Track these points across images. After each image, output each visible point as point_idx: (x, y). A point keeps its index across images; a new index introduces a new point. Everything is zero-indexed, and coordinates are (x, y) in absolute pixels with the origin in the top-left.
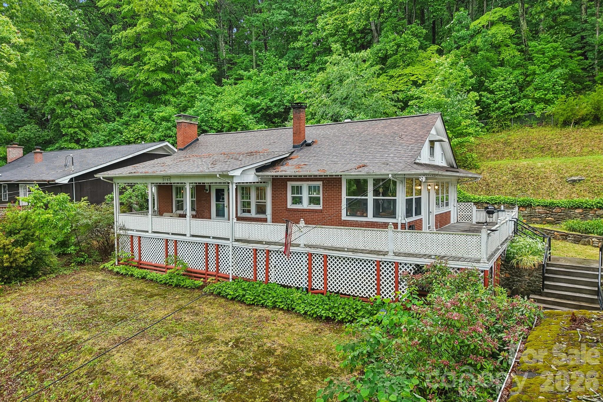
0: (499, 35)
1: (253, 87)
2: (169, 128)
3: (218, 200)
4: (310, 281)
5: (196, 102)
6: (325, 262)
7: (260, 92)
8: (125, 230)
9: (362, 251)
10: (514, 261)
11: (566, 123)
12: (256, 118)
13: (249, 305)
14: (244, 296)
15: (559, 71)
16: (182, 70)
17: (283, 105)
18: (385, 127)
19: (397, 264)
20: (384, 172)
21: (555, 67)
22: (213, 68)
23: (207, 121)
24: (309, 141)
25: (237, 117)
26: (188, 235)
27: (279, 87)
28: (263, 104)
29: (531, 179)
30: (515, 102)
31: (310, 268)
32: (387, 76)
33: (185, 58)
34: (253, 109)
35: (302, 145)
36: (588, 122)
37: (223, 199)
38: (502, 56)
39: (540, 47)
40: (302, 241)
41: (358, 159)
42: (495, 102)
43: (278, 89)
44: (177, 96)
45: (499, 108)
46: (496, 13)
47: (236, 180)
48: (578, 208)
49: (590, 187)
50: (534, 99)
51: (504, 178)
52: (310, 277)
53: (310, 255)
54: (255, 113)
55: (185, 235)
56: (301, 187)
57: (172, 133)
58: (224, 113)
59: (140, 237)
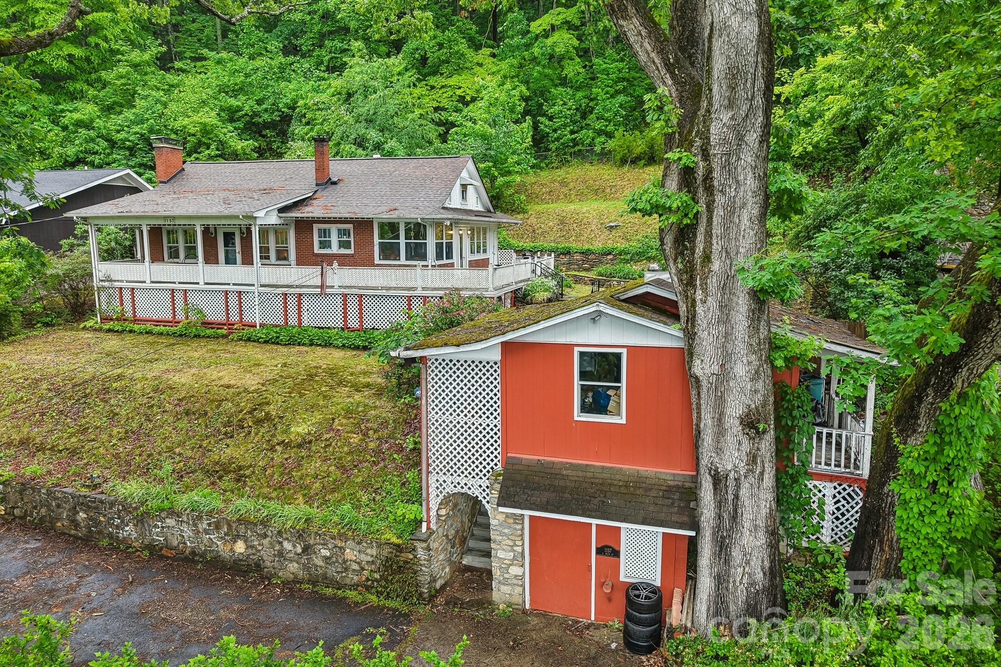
0: (562, 45)
1: (229, 81)
2: (92, 140)
3: (226, 245)
4: (345, 321)
5: (137, 101)
6: (360, 301)
7: (241, 89)
8: (111, 281)
9: (395, 288)
10: (529, 297)
11: (623, 161)
12: (235, 128)
13: (285, 345)
14: (278, 337)
15: (621, 98)
16: (105, 44)
17: (277, 110)
18: (416, 168)
19: (425, 298)
20: (413, 216)
21: (618, 92)
22: (160, 45)
23: (159, 132)
24: (335, 179)
25: (208, 128)
26: (202, 283)
27: (271, 83)
28: (247, 108)
29: (575, 225)
30: (576, 132)
31: (345, 309)
32: (426, 85)
33: (106, 23)
34: (231, 115)
35: (327, 183)
36: (643, 162)
37: (234, 244)
38: (565, 72)
39: (605, 66)
40: (336, 284)
41: (389, 201)
42: (555, 131)
43: (268, 86)
44: (96, 85)
45: (558, 139)
46: (559, 14)
47: (259, 222)
48: (610, 254)
49: (624, 233)
50: (594, 130)
51: (551, 224)
52: (345, 317)
53: (345, 296)
54: (235, 121)
55: (198, 283)
56: (329, 230)
57: (97, 147)
58: (186, 121)
59: (133, 289)
